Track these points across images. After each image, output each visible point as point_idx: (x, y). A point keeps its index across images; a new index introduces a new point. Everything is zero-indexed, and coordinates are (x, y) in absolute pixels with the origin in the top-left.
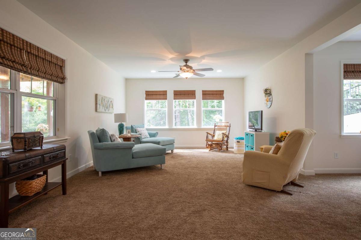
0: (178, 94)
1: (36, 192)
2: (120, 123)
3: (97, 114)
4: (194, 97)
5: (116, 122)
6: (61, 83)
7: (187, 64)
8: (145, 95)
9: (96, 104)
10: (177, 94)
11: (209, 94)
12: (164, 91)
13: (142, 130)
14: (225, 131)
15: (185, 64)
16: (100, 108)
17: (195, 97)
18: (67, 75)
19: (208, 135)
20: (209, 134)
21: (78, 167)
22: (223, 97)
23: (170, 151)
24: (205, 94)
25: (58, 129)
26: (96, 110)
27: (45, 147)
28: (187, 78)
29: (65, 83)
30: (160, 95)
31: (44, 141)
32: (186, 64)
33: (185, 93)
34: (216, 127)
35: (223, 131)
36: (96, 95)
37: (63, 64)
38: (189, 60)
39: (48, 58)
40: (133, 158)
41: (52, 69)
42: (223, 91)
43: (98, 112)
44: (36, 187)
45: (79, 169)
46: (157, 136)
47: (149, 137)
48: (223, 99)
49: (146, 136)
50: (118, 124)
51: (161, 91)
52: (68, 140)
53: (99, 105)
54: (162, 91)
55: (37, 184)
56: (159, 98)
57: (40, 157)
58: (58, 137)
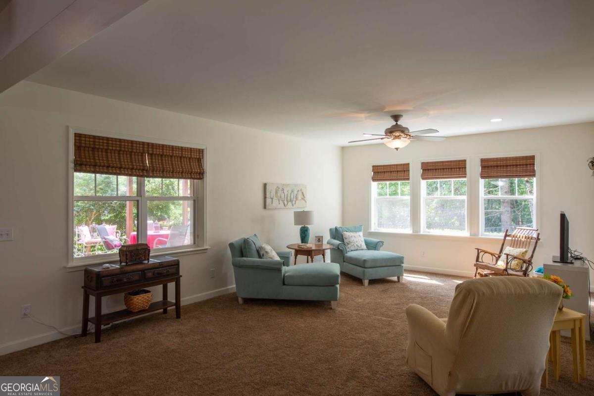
0: (431, 169)
1: (139, 310)
2: (303, 226)
3: (266, 212)
4: (462, 174)
5: (296, 223)
6: (200, 179)
7: (399, 123)
8: (372, 173)
9: (265, 197)
10: (428, 170)
11: (497, 166)
12: (404, 165)
13: (352, 237)
14: (524, 250)
15: (394, 123)
16: (272, 203)
17: (466, 174)
18: (206, 167)
19: (481, 254)
20: (486, 252)
21: (227, 286)
22: (534, 171)
23: (395, 279)
24: (488, 167)
25: (198, 236)
26: (265, 207)
27: (152, 261)
28: (397, 149)
29: (203, 178)
30: (398, 171)
31: (151, 255)
32: (397, 124)
33: (445, 167)
34: (507, 238)
35: (519, 248)
36: (265, 185)
37: (201, 155)
38: (402, 116)
39: (179, 153)
40: (284, 284)
41: (183, 165)
42: (533, 158)
43: (269, 209)
44: (137, 304)
45: (228, 289)
46: (381, 248)
47: (366, 248)
48: (534, 175)
49: (358, 246)
50: (299, 227)
51: (399, 165)
52: (208, 251)
53: (270, 200)
54: (401, 165)
55: (139, 300)
56: (396, 178)
57: (140, 272)
58: (198, 246)
